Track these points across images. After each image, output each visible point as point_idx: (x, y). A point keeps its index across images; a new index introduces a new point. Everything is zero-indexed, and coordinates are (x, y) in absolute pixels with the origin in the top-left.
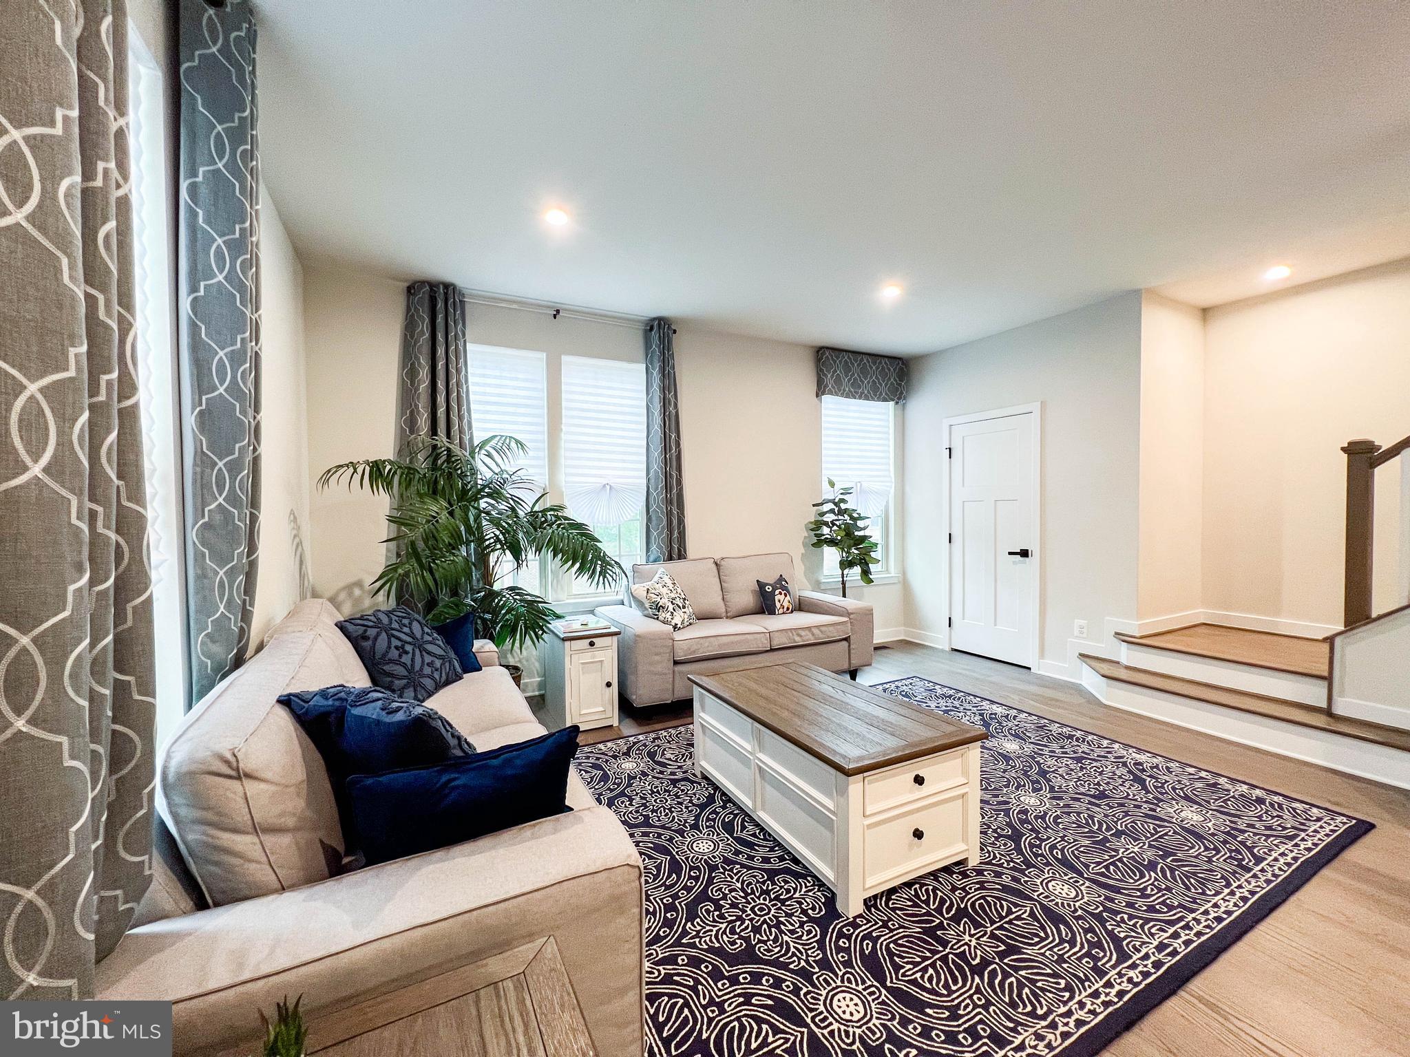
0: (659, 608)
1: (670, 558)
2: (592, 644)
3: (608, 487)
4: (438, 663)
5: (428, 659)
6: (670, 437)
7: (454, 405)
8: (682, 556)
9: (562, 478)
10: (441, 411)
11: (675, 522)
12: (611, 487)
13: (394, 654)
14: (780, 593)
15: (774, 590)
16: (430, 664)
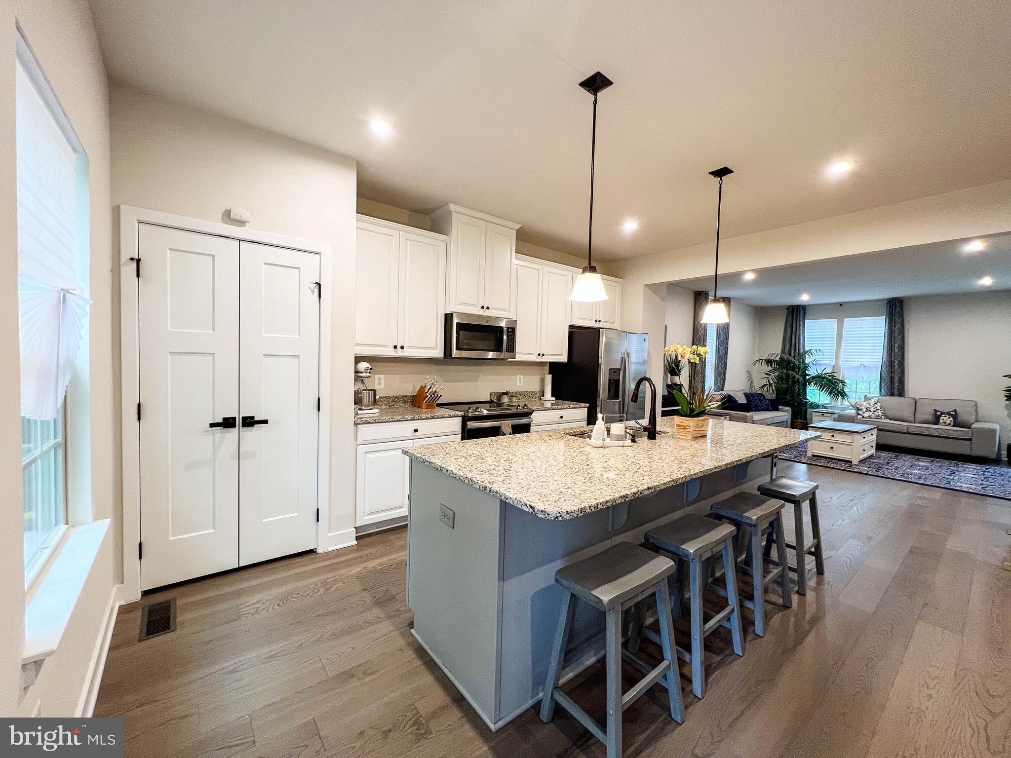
0: (858, 409)
1: (892, 395)
2: (823, 415)
3: (862, 366)
4: (764, 406)
5: (762, 404)
6: (894, 345)
7: (797, 341)
8: (901, 394)
9: (841, 363)
10: (793, 342)
11: (896, 380)
12: (864, 366)
13: (753, 401)
14: (945, 416)
15: (941, 415)
16: (762, 405)
